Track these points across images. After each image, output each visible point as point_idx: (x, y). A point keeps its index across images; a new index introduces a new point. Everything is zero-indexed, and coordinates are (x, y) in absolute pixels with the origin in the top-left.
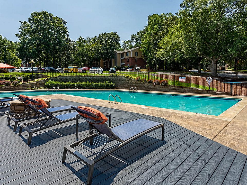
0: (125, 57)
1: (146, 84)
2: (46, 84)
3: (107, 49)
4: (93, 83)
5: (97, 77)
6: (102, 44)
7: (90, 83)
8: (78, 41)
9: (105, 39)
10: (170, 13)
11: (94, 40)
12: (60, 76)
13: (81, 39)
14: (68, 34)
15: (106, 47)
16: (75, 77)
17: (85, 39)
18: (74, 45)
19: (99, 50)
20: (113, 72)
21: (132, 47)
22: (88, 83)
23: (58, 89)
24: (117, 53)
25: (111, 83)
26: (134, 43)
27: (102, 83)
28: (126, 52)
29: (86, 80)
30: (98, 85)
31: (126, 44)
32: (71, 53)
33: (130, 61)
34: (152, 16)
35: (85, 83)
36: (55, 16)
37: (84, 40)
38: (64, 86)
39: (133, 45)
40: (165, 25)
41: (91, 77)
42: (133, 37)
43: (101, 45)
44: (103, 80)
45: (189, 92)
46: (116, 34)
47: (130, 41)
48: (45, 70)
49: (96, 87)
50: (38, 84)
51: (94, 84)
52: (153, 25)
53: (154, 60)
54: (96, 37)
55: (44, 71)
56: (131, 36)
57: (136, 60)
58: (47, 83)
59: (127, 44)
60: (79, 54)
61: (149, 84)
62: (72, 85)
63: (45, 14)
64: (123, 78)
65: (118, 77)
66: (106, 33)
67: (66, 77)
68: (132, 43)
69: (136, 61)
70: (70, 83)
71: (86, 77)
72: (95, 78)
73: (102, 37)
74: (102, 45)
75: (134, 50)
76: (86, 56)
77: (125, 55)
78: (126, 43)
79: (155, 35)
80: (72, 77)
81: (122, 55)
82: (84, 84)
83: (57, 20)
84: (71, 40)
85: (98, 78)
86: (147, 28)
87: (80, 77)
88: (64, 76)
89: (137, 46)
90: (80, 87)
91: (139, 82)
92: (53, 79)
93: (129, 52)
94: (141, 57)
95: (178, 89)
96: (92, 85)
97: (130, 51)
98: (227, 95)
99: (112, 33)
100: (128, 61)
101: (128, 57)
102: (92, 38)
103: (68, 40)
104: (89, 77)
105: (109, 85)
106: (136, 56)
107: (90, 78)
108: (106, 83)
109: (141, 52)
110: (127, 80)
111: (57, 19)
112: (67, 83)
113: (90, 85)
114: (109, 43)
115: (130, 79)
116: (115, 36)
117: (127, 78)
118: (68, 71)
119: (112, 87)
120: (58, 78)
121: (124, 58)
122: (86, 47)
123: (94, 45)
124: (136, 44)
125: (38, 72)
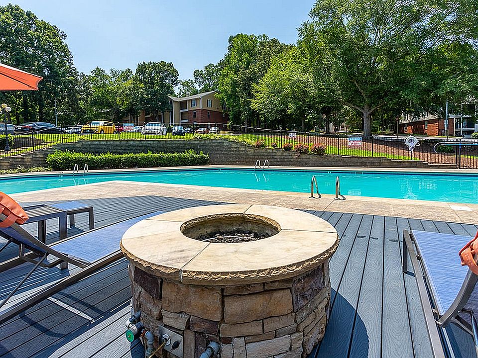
0: (189, 108)
1: (279, 153)
2: (48, 160)
3: (154, 94)
4: (161, 154)
5: (168, 142)
6: (146, 83)
7: (156, 155)
8: (92, 75)
9: (150, 74)
10: (264, 36)
11: (126, 75)
12: (80, 141)
13: (99, 72)
14: (72, 59)
15: (152, 88)
16: (118, 143)
17: (108, 72)
18: (85, 83)
19: (138, 95)
20: (180, 133)
21: (196, 92)
22: (150, 154)
23: (76, 170)
24: (174, 101)
25: (201, 154)
26: (199, 85)
27: (182, 155)
28: (191, 100)
29: (144, 148)
30: (173, 157)
31: (184, 86)
32: (80, 99)
33: (199, 115)
34: (237, 36)
35: (146, 155)
36: (39, 19)
37: (105, 74)
38: (96, 163)
39: (199, 89)
40: (260, 54)
41: (156, 142)
42: (197, 74)
43: (142, 85)
44: (181, 147)
45: (373, 165)
46: (170, 65)
47: (192, 81)
48: (33, 129)
49: (170, 162)
50: (28, 159)
51: (166, 156)
52: (240, 53)
53: (244, 114)
54: (129, 70)
55: (33, 131)
56: (194, 72)
57: (210, 114)
58: (53, 156)
59: (187, 86)
60: (94, 103)
61: (286, 154)
62: (114, 160)
63: (16, 10)
64: (226, 143)
65: (213, 141)
66: (151, 62)
67: (98, 143)
68: (196, 85)
69: (209, 116)
70: (109, 156)
71: (145, 143)
72: (163, 144)
73: (145, 70)
74: (145, 85)
75: (205, 96)
76: (111, 107)
77: (189, 104)
78: (186, 84)
79: (245, 70)
80: (112, 142)
81: (183, 104)
82: (143, 158)
83: (45, 28)
84: (78, 72)
85: (169, 144)
86: (228, 57)
87: (131, 143)
88: (92, 141)
89: (206, 90)
90: (133, 164)
91: (262, 151)
92: (64, 148)
93: (196, 99)
94: (218, 109)
95: (349, 161)
96: (161, 158)
97: (198, 99)
98: (451, 167)
99: (163, 64)
100: (195, 116)
101: (194, 108)
102: (121, 71)
103: (72, 72)
104: (150, 142)
105: (196, 158)
106: (209, 108)
107: (153, 144)
108: (190, 154)
109: (218, 100)
110: (234, 146)
111: (46, 26)
112: (102, 156)
113: (156, 158)
114: (157, 82)
115: (242, 145)
116: (169, 69)
117: (234, 142)
118: (91, 132)
119: (203, 162)
120: (78, 145)
121: (187, 110)
122: (110, 88)
123: (129, 84)
124: (203, 86)
125: (16, 133)
